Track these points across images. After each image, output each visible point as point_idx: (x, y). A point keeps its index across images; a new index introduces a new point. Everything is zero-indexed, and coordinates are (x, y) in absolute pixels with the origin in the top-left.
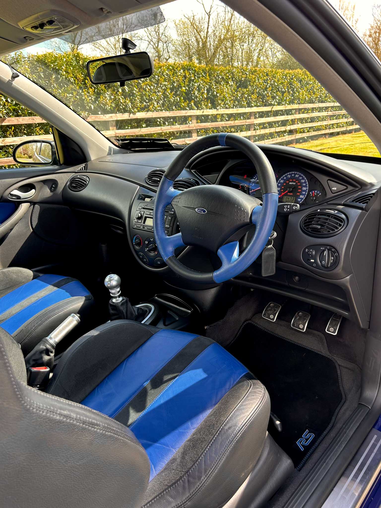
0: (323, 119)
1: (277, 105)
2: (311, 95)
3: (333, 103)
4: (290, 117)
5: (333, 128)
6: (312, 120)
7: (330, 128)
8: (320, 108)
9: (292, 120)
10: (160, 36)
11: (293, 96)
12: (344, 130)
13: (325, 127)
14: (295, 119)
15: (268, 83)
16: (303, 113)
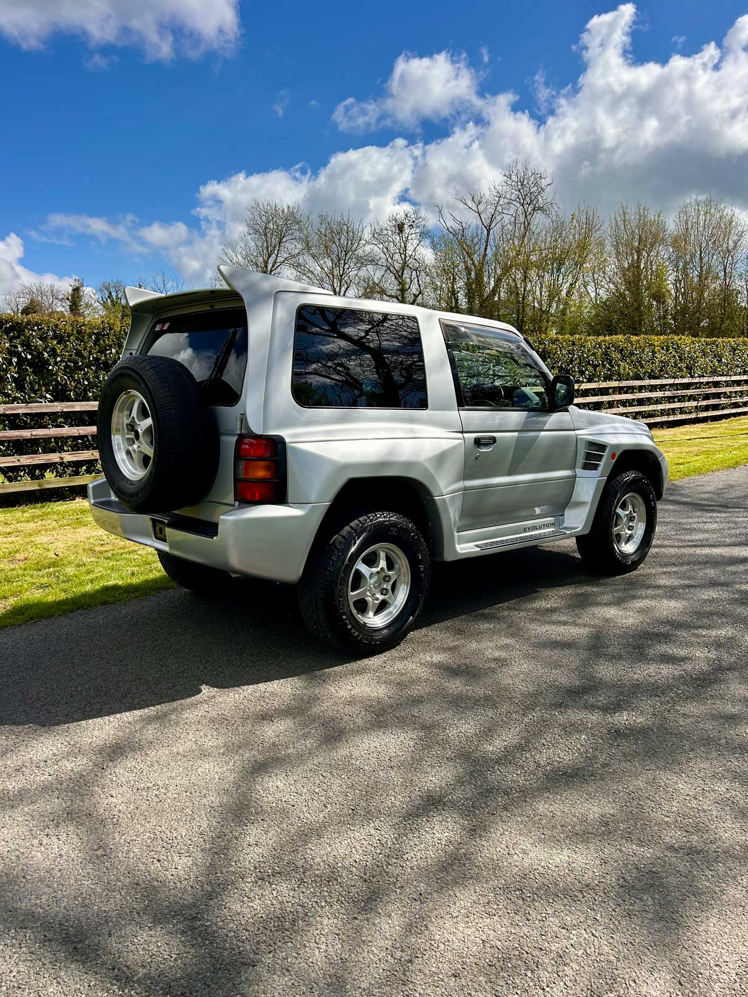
0: (658, 401)
1: (587, 382)
2: (637, 368)
3: (673, 380)
4: (605, 398)
5: (674, 414)
6: (641, 402)
7: (668, 415)
8: (652, 385)
9: (609, 402)
10: (408, 258)
11: (609, 370)
12: (693, 417)
13: (661, 413)
14: (613, 401)
15: (574, 355)
16: (626, 393)
